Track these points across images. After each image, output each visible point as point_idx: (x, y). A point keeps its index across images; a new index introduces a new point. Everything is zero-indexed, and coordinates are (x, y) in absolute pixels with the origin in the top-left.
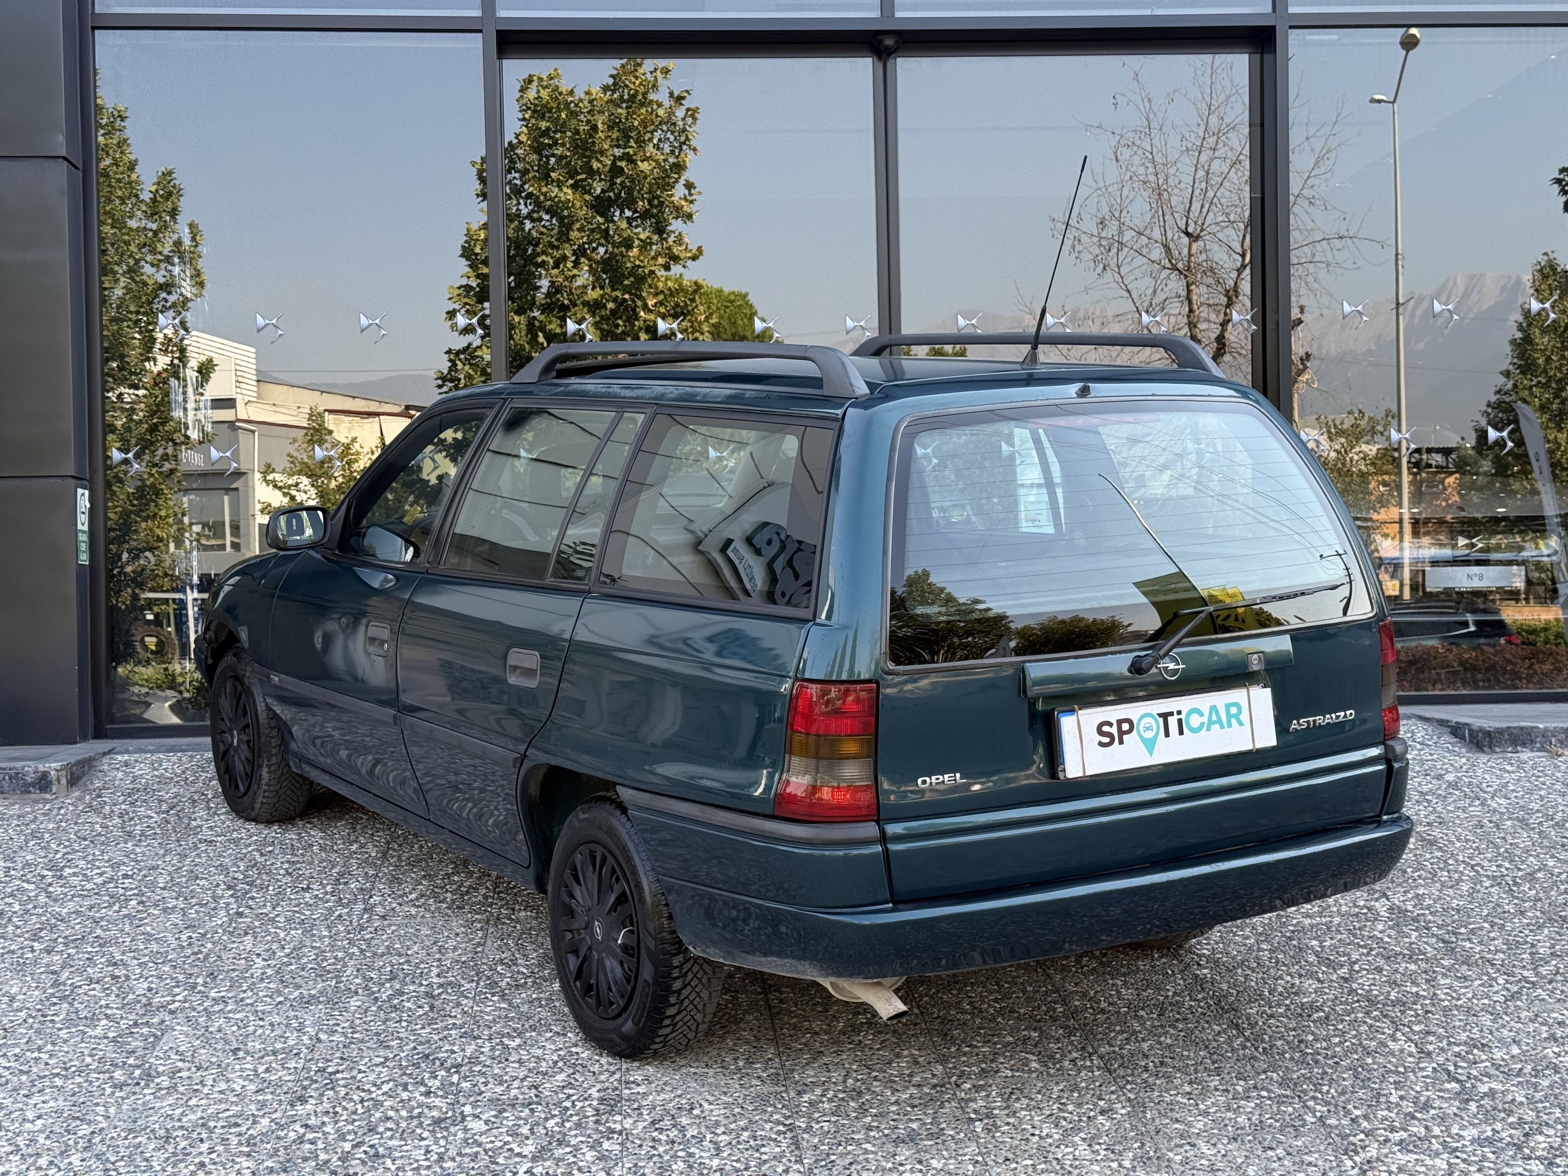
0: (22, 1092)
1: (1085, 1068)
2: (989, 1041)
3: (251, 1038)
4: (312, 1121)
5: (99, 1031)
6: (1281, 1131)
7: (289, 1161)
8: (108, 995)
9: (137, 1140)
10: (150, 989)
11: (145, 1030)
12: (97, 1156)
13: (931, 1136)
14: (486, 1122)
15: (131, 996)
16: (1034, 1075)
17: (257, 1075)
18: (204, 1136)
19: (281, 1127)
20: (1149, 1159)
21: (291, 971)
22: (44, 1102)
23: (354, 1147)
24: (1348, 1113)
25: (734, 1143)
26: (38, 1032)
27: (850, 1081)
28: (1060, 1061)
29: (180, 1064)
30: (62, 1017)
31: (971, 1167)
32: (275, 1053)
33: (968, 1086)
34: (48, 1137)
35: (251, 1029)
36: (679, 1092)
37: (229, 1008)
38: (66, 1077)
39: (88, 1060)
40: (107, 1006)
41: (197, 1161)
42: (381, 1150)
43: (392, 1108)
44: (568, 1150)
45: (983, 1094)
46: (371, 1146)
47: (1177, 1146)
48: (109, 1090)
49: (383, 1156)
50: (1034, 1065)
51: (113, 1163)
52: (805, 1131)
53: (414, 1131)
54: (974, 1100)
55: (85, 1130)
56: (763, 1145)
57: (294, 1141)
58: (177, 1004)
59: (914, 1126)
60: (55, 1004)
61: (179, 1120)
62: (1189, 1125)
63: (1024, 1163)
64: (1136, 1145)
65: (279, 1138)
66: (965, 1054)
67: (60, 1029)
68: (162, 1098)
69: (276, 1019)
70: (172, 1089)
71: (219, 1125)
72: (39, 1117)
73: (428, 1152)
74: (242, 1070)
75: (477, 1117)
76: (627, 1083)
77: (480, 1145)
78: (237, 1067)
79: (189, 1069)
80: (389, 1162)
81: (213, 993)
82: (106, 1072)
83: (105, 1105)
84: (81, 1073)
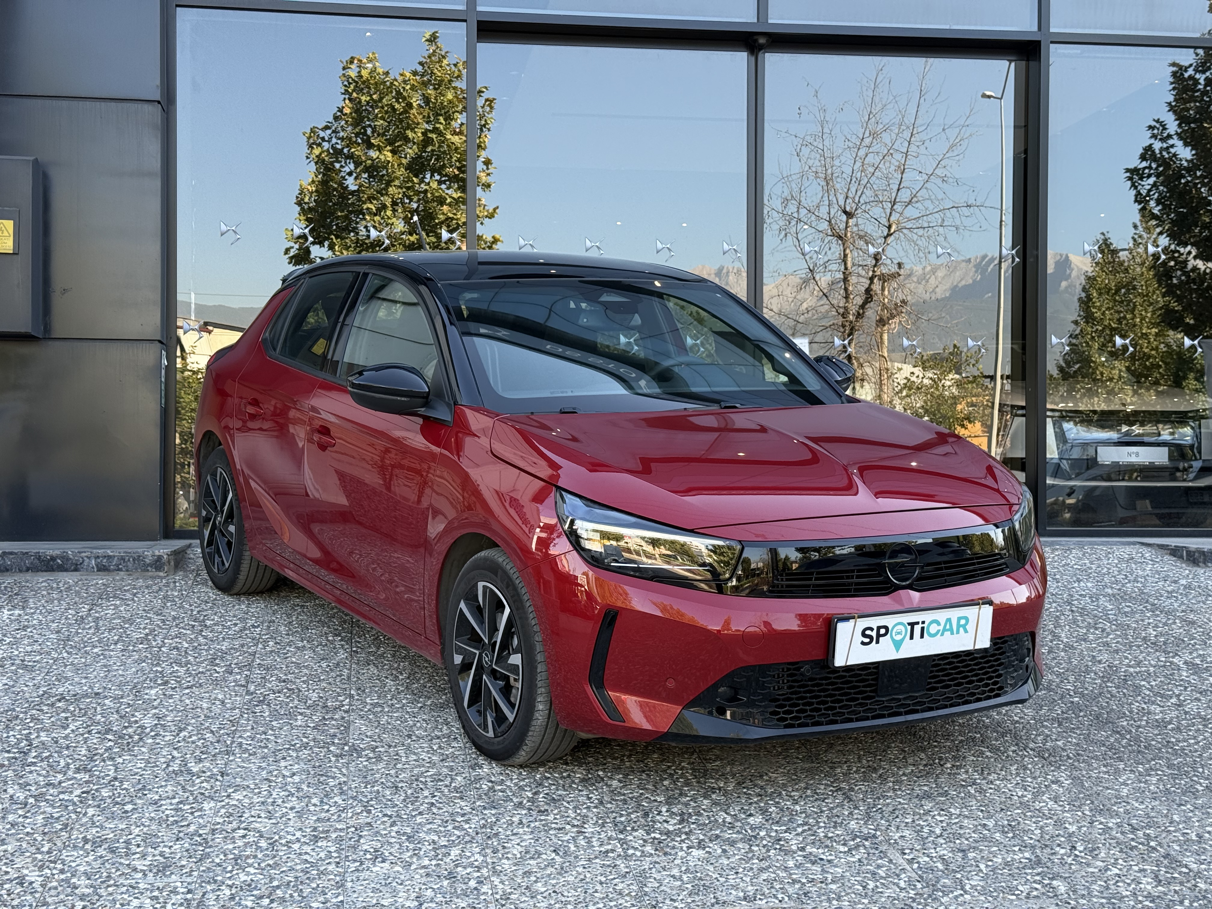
0: (271, 759)
3: (415, 729)
4: (493, 779)
5: (300, 722)
6: (1184, 794)
8: (292, 700)
9: (376, 788)
10: (320, 697)
11: (333, 722)
12: (352, 798)
14: (620, 781)
15: (309, 702)
16: (992, 760)
17: (433, 750)
18: (421, 786)
19: (474, 782)
20: (1102, 810)
21: (417, 688)
22: (291, 765)
23: (533, 794)
25: (804, 796)
26: (256, 723)
27: (864, 762)
29: (374, 744)
30: (267, 714)
31: (979, 813)
32: (438, 738)
33: (949, 765)
34: (308, 786)
35: (411, 723)
36: (746, 766)
37: (386, 710)
39: (305, 740)
40: (296, 707)
41: (426, 801)
42: (555, 796)
43: (546, 772)
44: (688, 798)
45: (963, 770)
46: (547, 794)
47: (1116, 803)
48: (333, 759)
49: (559, 800)
50: (988, 754)
51: (367, 802)
52: (850, 790)
53: (571, 786)
54: (959, 774)
55: (331, 782)
56: (825, 798)
57: (489, 790)
58: (347, 707)
59: (926, 788)
60: (257, 705)
61: (397, 777)
62: (1118, 791)
63: (1016, 812)
64: (1088, 802)
65: (476, 788)
66: (935, 746)
67: (271, 721)
68: (375, 764)
69: (425, 717)
70: (379, 759)
71: (428, 780)
72: (294, 774)
73: (589, 798)
74: (421, 748)
75: (611, 778)
76: (706, 760)
77: (624, 795)
78: (417, 746)
79: (383, 747)
80: (565, 804)
81: (368, 700)
82: (323, 747)
83: (336, 767)
84: (305, 748)
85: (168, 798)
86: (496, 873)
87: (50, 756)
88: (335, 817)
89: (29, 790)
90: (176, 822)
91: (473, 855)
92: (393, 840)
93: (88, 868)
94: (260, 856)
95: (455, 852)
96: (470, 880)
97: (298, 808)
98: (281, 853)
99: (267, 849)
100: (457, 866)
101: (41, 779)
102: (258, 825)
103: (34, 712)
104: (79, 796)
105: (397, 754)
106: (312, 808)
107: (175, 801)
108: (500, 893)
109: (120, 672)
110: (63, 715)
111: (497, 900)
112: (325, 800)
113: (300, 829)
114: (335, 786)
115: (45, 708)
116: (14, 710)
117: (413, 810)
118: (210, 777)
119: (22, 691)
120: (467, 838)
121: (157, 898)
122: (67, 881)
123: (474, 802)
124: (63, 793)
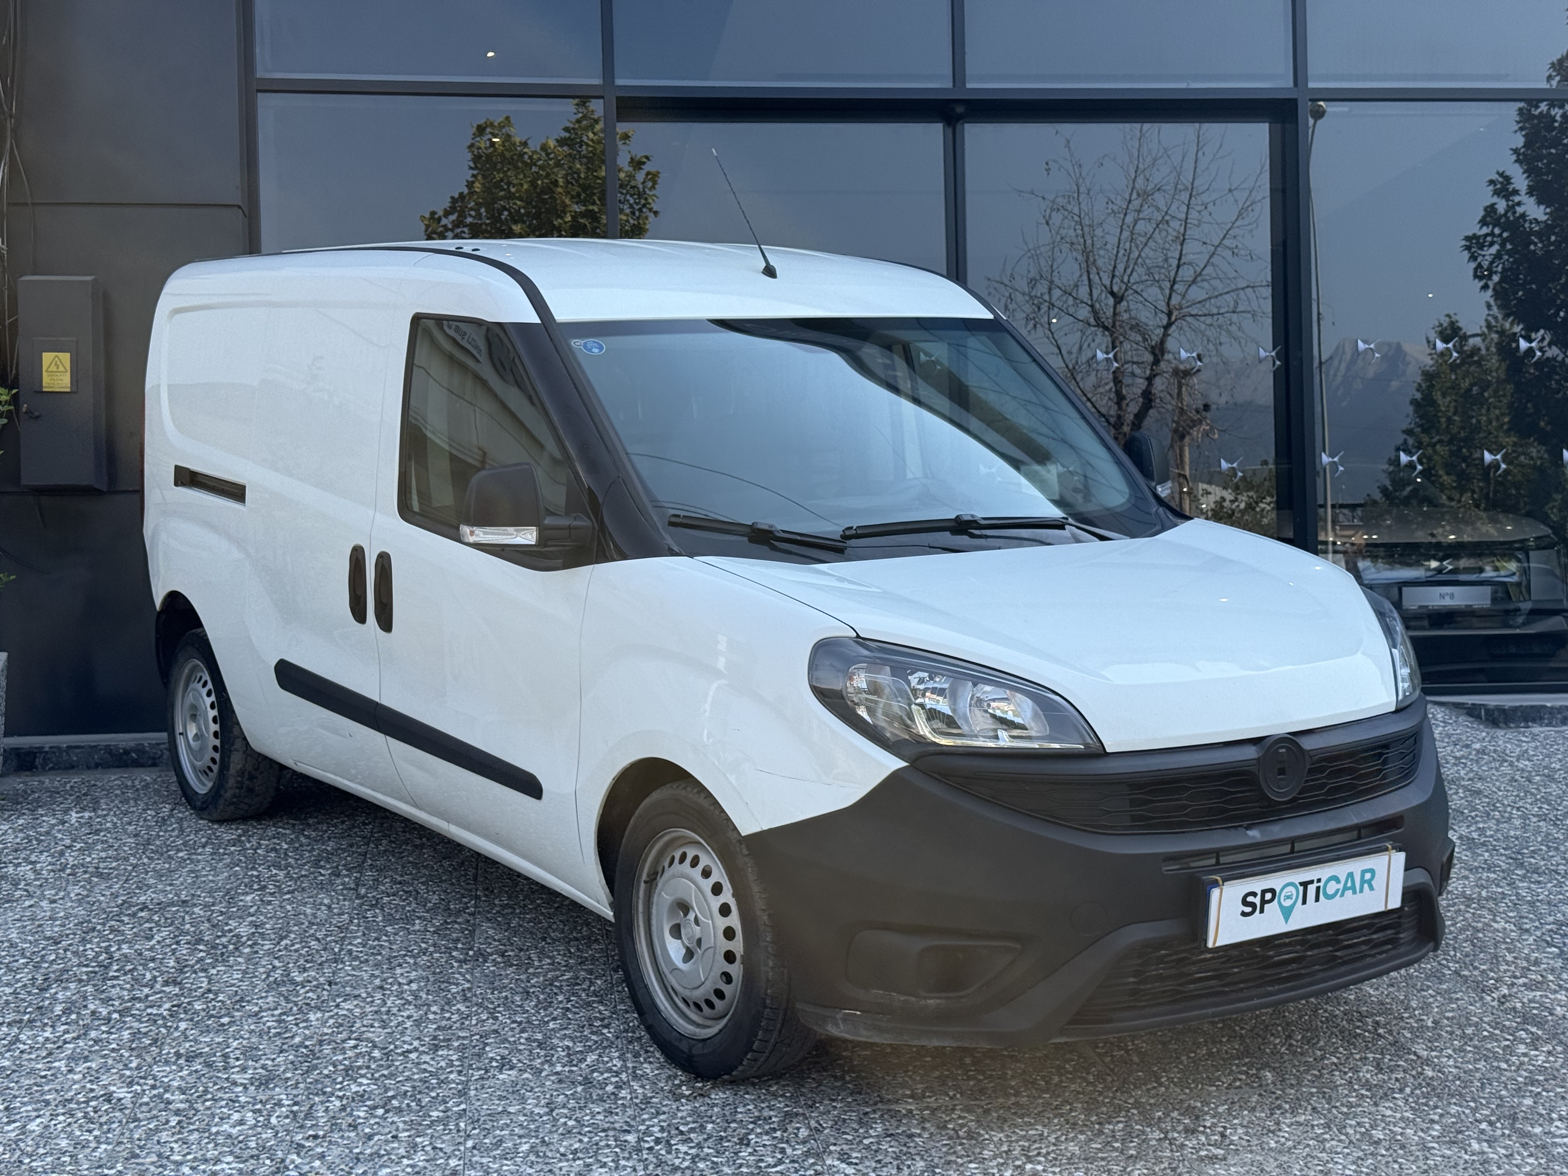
0: (385, 967)
3: (550, 930)
5: (418, 927)
8: (409, 904)
9: (504, 994)
10: (442, 900)
11: (456, 926)
12: (477, 1004)
15: (429, 905)
17: (570, 952)
18: (556, 991)
22: (407, 972)
26: (368, 928)
29: (503, 947)
30: (380, 918)
32: (576, 939)
34: (427, 994)
35: (546, 925)
37: (518, 911)
38: (414, 957)
39: (423, 945)
40: (414, 911)
41: (561, 1006)
48: (455, 964)
51: (494, 1009)
55: (454, 989)
58: (472, 909)
60: (369, 910)
61: (529, 982)
67: (385, 926)
68: (503, 969)
70: (508, 963)
71: (564, 983)
72: (411, 982)
74: (557, 950)
78: (552, 949)
79: (512, 950)
81: (497, 902)
82: (445, 953)
83: (460, 973)
84: (424, 954)
85: (269, 1009)
86: (636, 1077)
87: (135, 969)
88: (458, 1025)
89: (113, 1005)
90: (279, 1034)
91: (611, 1060)
92: (522, 1047)
93: (183, 1084)
94: (373, 1066)
95: (591, 1058)
96: (607, 1084)
97: (416, 1016)
98: (397, 1063)
99: (381, 1059)
100: (593, 1071)
101: (125, 993)
102: (370, 1035)
103: (113, 923)
104: (169, 1010)
105: (530, 958)
106: (431, 1016)
107: (277, 1012)
108: (640, 1097)
109: (211, 878)
110: (147, 925)
111: (637, 1105)
112: (447, 1008)
113: (419, 1038)
114: (458, 993)
115: (126, 919)
116: (89, 921)
117: (546, 1016)
118: (317, 987)
119: (98, 901)
120: (605, 1044)
121: (259, 1111)
122: (160, 1096)
123: (615, 1006)
124: (151, 1007)
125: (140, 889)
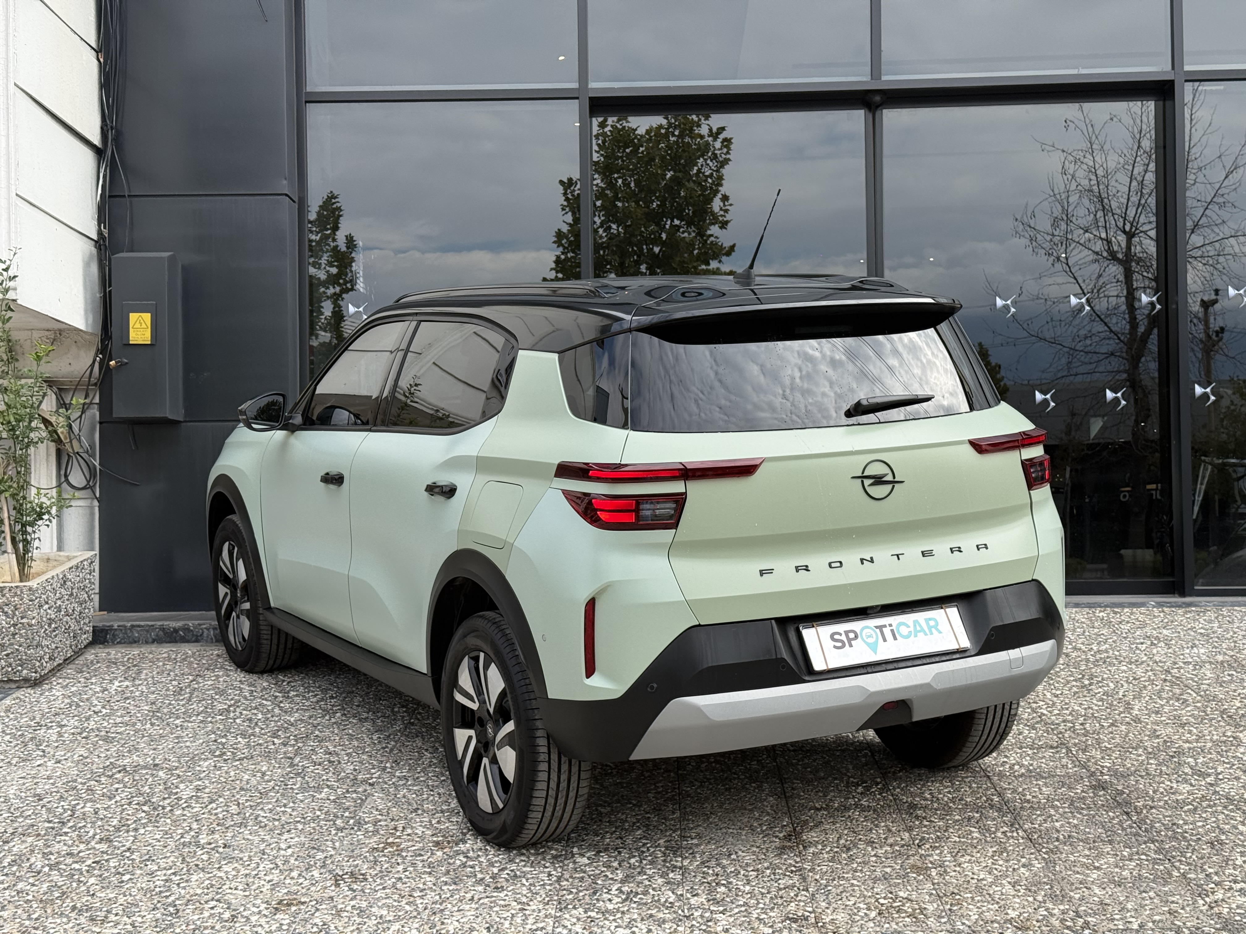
0: (276, 832)
1: (1013, 837)
2: (943, 819)
5: (323, 795)
7: (457, 878)
8: (327, 773)
10: (355, 770)
13: (898, 877)
18: (399, 861)
19: (451, 857)
23: (499, 870)
24: (1204, 870)
26: (283, 795)
28: (994, 833)
29: (380, 817)
42: (518, 873)
46: (512, 871)
52: (809, 871)
58: (374, 780)
62: (1088, 876)
63: (966, 896)
65: (449, 863)
68: (370, 837)
71: (410, 854)
73: (550, 875)
74: (421, 822)
78: (418, 820)
125: (129, 752)
